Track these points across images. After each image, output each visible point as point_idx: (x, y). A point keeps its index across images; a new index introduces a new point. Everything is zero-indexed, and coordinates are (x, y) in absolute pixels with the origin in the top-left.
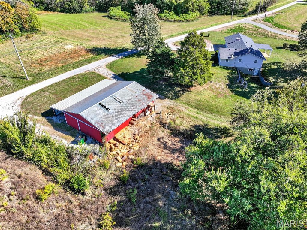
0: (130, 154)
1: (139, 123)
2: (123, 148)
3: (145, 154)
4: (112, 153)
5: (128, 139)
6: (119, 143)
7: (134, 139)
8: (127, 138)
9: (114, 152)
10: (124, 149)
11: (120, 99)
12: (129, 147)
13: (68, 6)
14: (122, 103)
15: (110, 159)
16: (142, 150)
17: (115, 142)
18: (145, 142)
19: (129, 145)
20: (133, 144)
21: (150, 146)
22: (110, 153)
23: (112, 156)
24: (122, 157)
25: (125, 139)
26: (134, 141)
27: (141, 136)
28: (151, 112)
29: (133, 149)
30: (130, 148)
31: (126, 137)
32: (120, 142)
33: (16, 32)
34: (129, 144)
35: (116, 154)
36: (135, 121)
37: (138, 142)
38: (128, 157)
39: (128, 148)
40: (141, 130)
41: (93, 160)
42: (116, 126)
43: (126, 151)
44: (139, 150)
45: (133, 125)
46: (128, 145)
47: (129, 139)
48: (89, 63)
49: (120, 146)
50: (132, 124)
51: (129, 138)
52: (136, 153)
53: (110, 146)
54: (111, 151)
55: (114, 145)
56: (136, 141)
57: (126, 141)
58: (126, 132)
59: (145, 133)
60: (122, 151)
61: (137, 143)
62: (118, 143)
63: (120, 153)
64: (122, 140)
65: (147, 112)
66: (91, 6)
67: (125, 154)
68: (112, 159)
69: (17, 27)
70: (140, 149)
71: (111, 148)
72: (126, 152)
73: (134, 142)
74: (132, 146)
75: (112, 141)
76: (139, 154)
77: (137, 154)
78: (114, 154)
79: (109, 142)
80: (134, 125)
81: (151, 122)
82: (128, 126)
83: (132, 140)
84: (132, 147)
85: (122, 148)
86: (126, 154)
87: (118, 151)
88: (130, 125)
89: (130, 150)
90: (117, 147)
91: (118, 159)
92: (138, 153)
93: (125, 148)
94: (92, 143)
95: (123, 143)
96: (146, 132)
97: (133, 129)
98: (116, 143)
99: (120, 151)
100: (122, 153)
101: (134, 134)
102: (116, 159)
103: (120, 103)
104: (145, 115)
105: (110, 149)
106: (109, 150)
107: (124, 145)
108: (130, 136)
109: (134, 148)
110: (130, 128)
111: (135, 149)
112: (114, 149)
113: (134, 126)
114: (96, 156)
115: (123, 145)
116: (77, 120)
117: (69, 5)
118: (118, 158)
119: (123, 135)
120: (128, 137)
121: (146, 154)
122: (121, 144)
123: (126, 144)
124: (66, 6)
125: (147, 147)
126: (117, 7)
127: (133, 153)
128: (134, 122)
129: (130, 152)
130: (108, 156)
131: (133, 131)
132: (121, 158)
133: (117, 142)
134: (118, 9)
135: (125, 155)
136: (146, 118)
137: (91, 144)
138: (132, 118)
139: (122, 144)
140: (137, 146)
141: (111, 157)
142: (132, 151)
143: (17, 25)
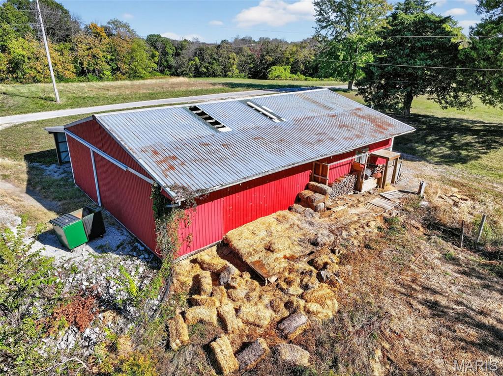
0: (285, 337)
1: (335, 209)
2: (254, 295)
3: (371, 354)
4: (194, 313)
5: (285, 257)
6: (242, 270)
7: (311, 263)
8: (280, 255)
9: (205, 312)
10: (260, 306)
11: (270, 111)
12: (286, 299)
13: (205, 70)
14: (277, 121)
15: (174, 346)
16: (350, 329)
17: (219, 262)
18: (365, 289)
19: (284, 286)
20: (306, 287)
21: (393, 312)
22: (183, 314)
23: (192, 330)
24: (245, 346)
25: (273, 256)
26: (314, 274)
27: (344, 260)
28: (381, 183)
29: (308, 312)
30: (288, 305)
31: (274, 246)
32: (243, 266)
33: (104, 74)
34: (289, 283)
35: (216, 323)
36: (323, 192)
37: (332, 283)
38: (275, 351)
39: (282, 305)
40: (344, 233)
41: (88, 332)
42: (235, 177)
43: (267, 316)
44: (336, 324)
45: (311, 210)
46: (282, 289)
47: (291, 258)
48: (211, 93)
49: (243, 283)
50: (308, 203)
51: (288, 253)
52: (322, 336)
53: (197, 280)
54: (191, 303)
55: (216, 276)
56: (323, 273)
57: (276, 264)
58: (277, 228)
59: (365, 251)
60: (248, 310)
61: (325, 285)
62: (235, 271)
63: (233, 323)
64: (256, 258)
65: (367, 178)
66: (242, 71)
67: (260, 331)
68: (183, 345)
69: (108, 67)
70: (341, 320)
71: (197, 288)
72: (265, 323)
73: (314, 279)
74: (302, 297)
75: (210, 255)
76: (339, 348)
77: (328, 346)
78: (201, 321)
79: (194, 261)
80: (315, 210)
81: (386, 215)
82: (290, 209)
83: (303, 265)
84: (302, 303)
85: (248, 298)
86: (264, 336)
87: (228, 309)
88: (299, 207)
89: (286, 313)
90: (228, 286)
91: (220, 357)
92: (334, 342)
93: (266, 300)
94: (119, 248)
95: (260, 272)
96: (367, 246)
97: (311, 224)
98: (225, 268)
99: (237, 311)
100: (247, 323)
101: (315, 243)
102: (209, 350)
103: (271, 118)
104: (357, 187)
105: (191, 294)
106: (184, 298)
107: (261, 281)
108: (298, 250)
109: (314, 307)
110: (298, 219)
111: (316, 314)
112: (212, 294)
113: (317, 215)
114: (110, 315)
115: (256, 283)
116: (92, 148)
117: (207, 69)
118: (218, 350)
119: (263, 239)
120: (284, 248)
121: (379, 353)
122: (247, 276)
123: (273, 279)
124: (203, 69)
125: (381, 315)
126: (285, 67)
127: (305, 331)
128: (318, 196)
129: (286, 323)
130: (172, 325)
131: (311, 232)
132: (237, 353)
133: (231, 266)
134: (285, 70)
135: (261, 340)
136: (362, 199)
137: (113, 251)
138: (312, 183)
139: (255, 276)
140: (329, 302)
141: (186, 338)
142: (302, 320)
143: (110, 65)
